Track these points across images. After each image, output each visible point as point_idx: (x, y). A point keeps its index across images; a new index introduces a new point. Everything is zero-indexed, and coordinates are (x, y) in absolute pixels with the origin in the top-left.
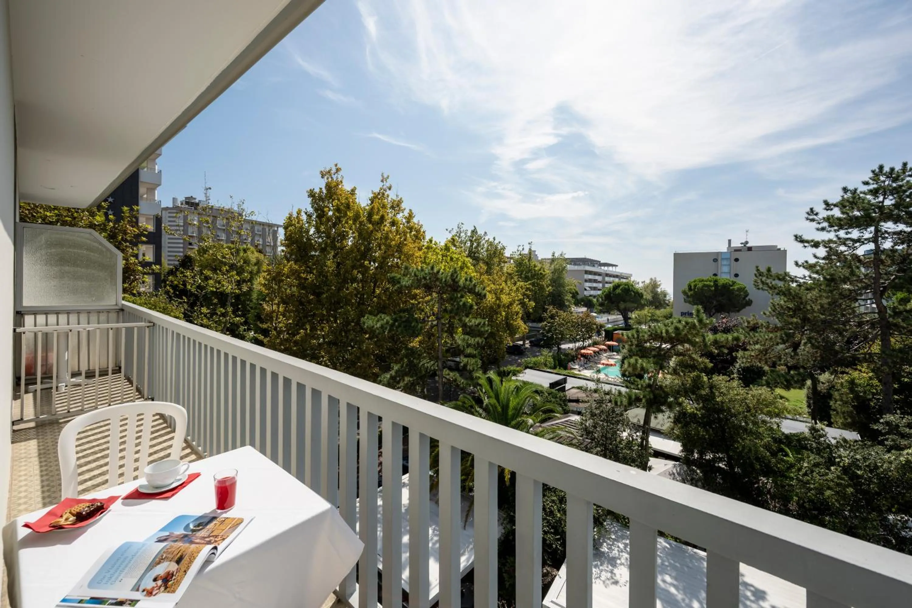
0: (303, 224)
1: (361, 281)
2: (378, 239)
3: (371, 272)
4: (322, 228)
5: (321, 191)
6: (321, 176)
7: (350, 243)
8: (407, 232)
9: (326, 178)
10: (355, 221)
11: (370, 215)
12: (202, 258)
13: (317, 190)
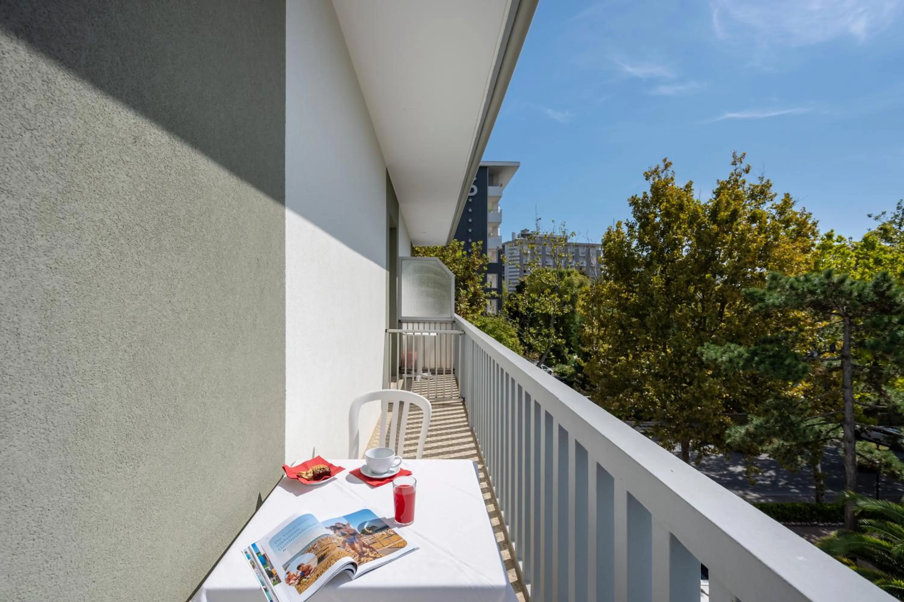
0: (623, 237)
1: (701, 301)
2: (726, 243)
3: (717, 288)
4: (647, 239)
5: (645, 196)
6: (645, 178)
7: (685, 254)
8: (779, 228)
9: (651, 178)
10: (691, 224)
11: (714, 213)
12: (533, 283)
13: (640, 196)
